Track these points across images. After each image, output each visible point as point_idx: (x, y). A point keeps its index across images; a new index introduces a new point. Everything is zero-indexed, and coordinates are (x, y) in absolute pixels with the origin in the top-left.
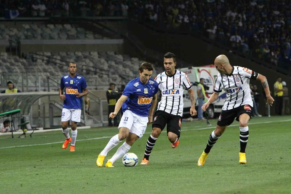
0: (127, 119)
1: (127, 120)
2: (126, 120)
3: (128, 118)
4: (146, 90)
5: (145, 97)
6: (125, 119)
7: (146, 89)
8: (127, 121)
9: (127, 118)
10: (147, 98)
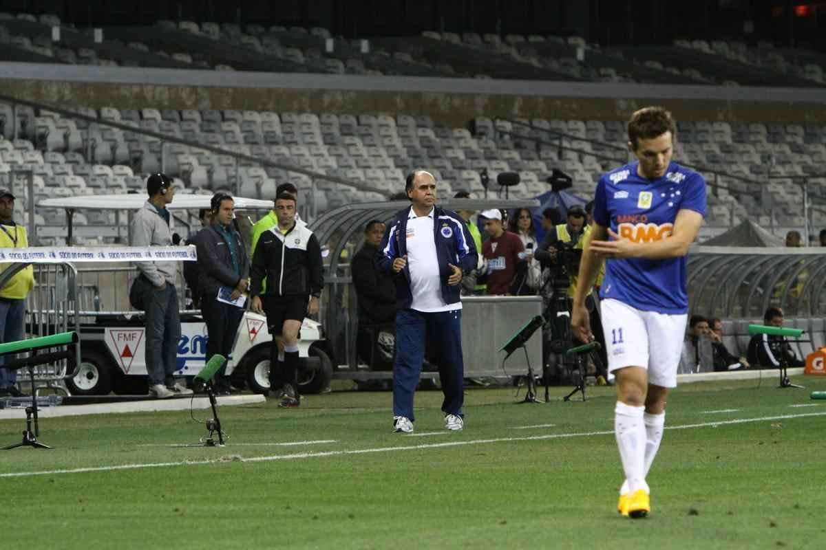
0: (621, 334)
1: (621, 341)
2: (618, 339)
3: (620, 330)
4: (645, 198)
5: (641, 222)
6: (614, 338)
7: (648, 196)
8: (621, 344)
9: (617, 334)
10: (646, 223)
